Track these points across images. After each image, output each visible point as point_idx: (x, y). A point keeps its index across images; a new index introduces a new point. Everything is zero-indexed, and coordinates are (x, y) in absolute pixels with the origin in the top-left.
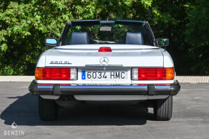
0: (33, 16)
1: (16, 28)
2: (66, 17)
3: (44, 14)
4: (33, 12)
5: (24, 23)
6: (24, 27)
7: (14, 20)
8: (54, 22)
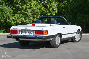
0: (22, 18)
1: (17, 21)
2: (31, 18)
3: (25, 17)
4: (22, 17)
5: (19, 20)
6: (20, 21)
7: (17, 19)
8: (28, 19)
